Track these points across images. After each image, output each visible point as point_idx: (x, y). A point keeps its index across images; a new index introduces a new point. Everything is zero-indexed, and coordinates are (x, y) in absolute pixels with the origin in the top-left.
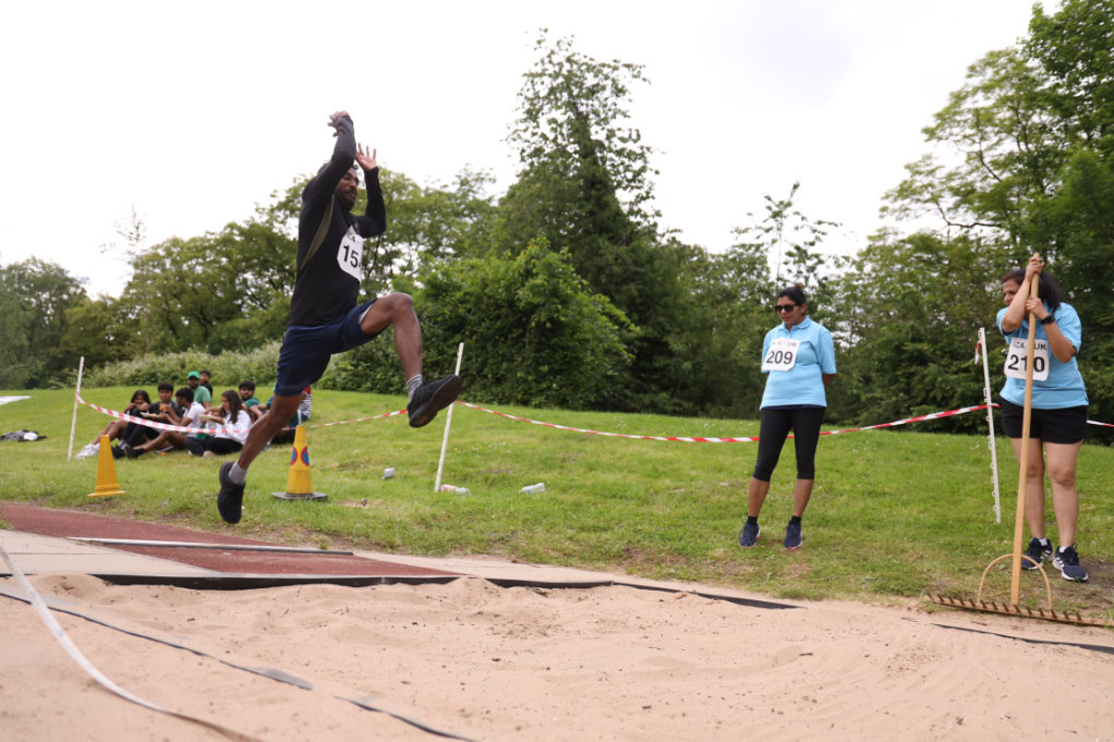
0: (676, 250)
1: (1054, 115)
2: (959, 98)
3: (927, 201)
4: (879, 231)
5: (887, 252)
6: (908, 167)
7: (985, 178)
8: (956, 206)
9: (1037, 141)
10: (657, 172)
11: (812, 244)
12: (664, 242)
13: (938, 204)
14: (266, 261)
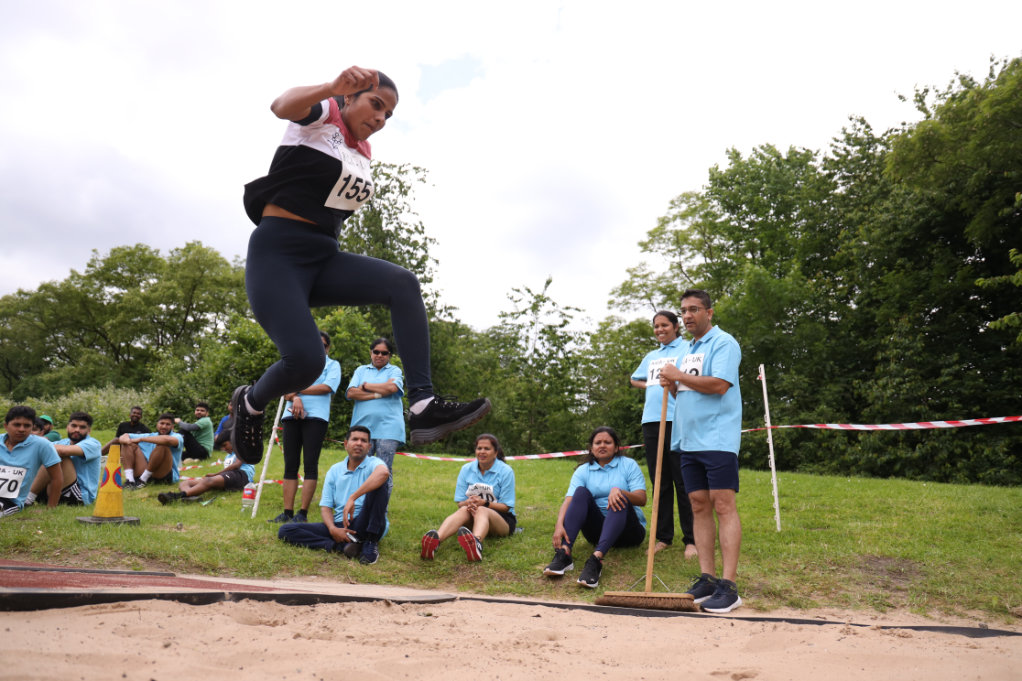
0: (451, 323)
1: (729, 240)
2: (664, 222)
3: (642, 298)
4: (607, 319)
5: (613, 335)
6: (628, 271)
7: (685, 281)
8: (663, 303)
9: (719, 257)
10: (437, 262)
11: (561, 326)
12: (441, 317)
13: (650, 299)
14: (78, 322)
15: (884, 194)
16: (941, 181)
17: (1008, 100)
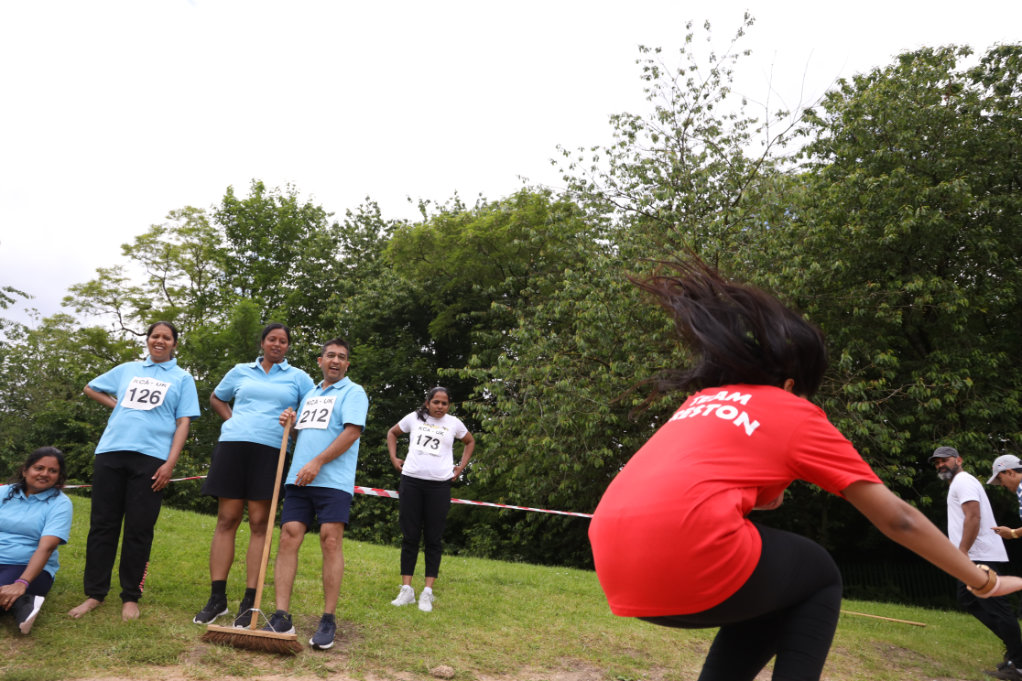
1: (223, 269)
2: (158, 230)
3: (110, 304)
6: (100, 270)
7: (164, 299)
9: (207, 284)
13: (119, 308)
15: (376, 274)
16: (422, 277)
17: (486, 230)
